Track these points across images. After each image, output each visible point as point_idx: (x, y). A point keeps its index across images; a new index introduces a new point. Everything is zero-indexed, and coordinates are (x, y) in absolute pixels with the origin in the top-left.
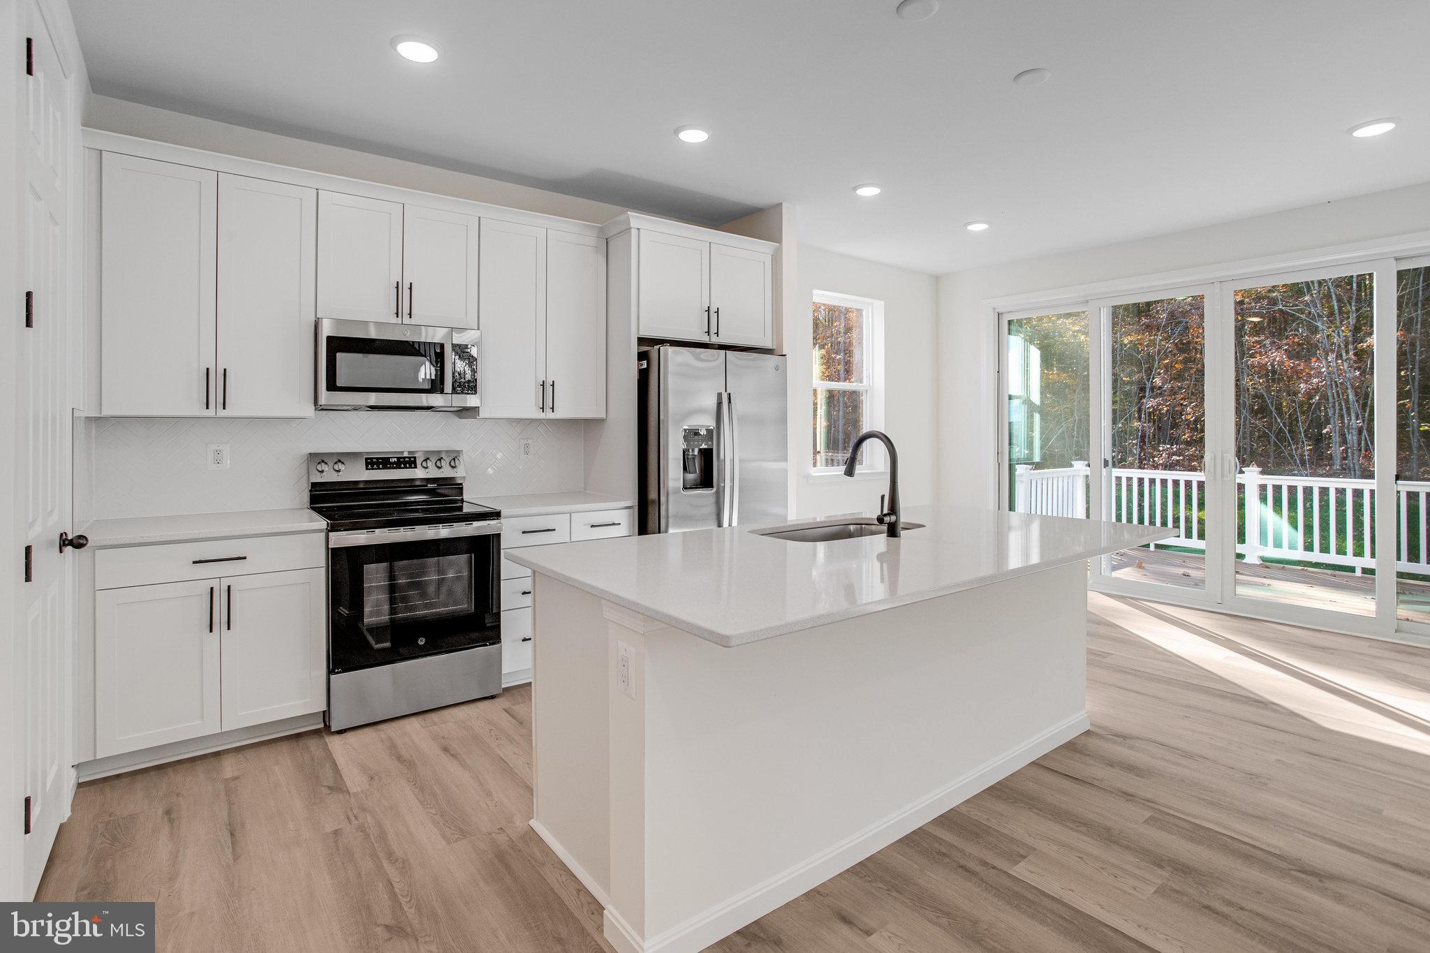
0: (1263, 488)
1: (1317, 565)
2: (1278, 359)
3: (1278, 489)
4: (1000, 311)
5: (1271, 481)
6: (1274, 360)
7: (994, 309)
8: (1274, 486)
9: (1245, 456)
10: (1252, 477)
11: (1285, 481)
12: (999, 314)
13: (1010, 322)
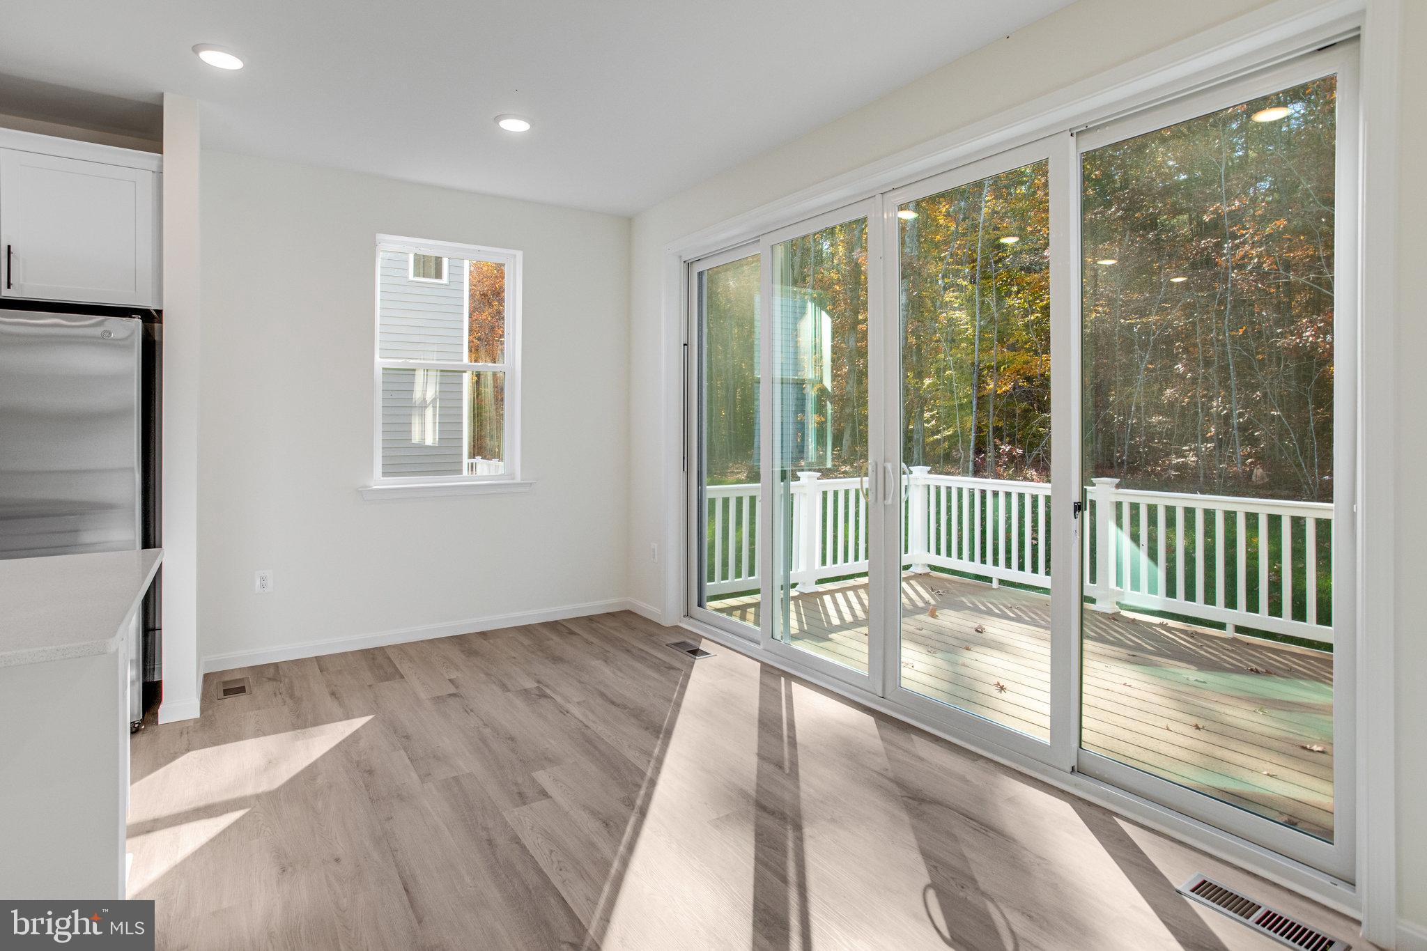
2: (1311, 339)
3: (1135, 507)
4: (687, 259)
5: (1130, 496)
6: (1307, 340)
7: (679, 257)
10: (1105, 491)
11: (1145, 497)
12: (689, 265)
13: (700, 274)
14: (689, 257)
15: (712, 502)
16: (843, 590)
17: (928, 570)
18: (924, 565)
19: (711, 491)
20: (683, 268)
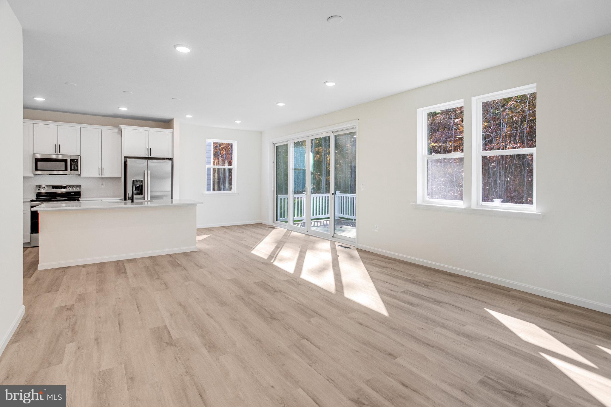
7: (272, 142)
12: (274, 144)
13: (277, 146)
14: (274, 143)
15: (281, 199)
16: (317, 222)
17: (340, 218)
18: (338, 217)
19: (279, 196)
20: (272, 146)
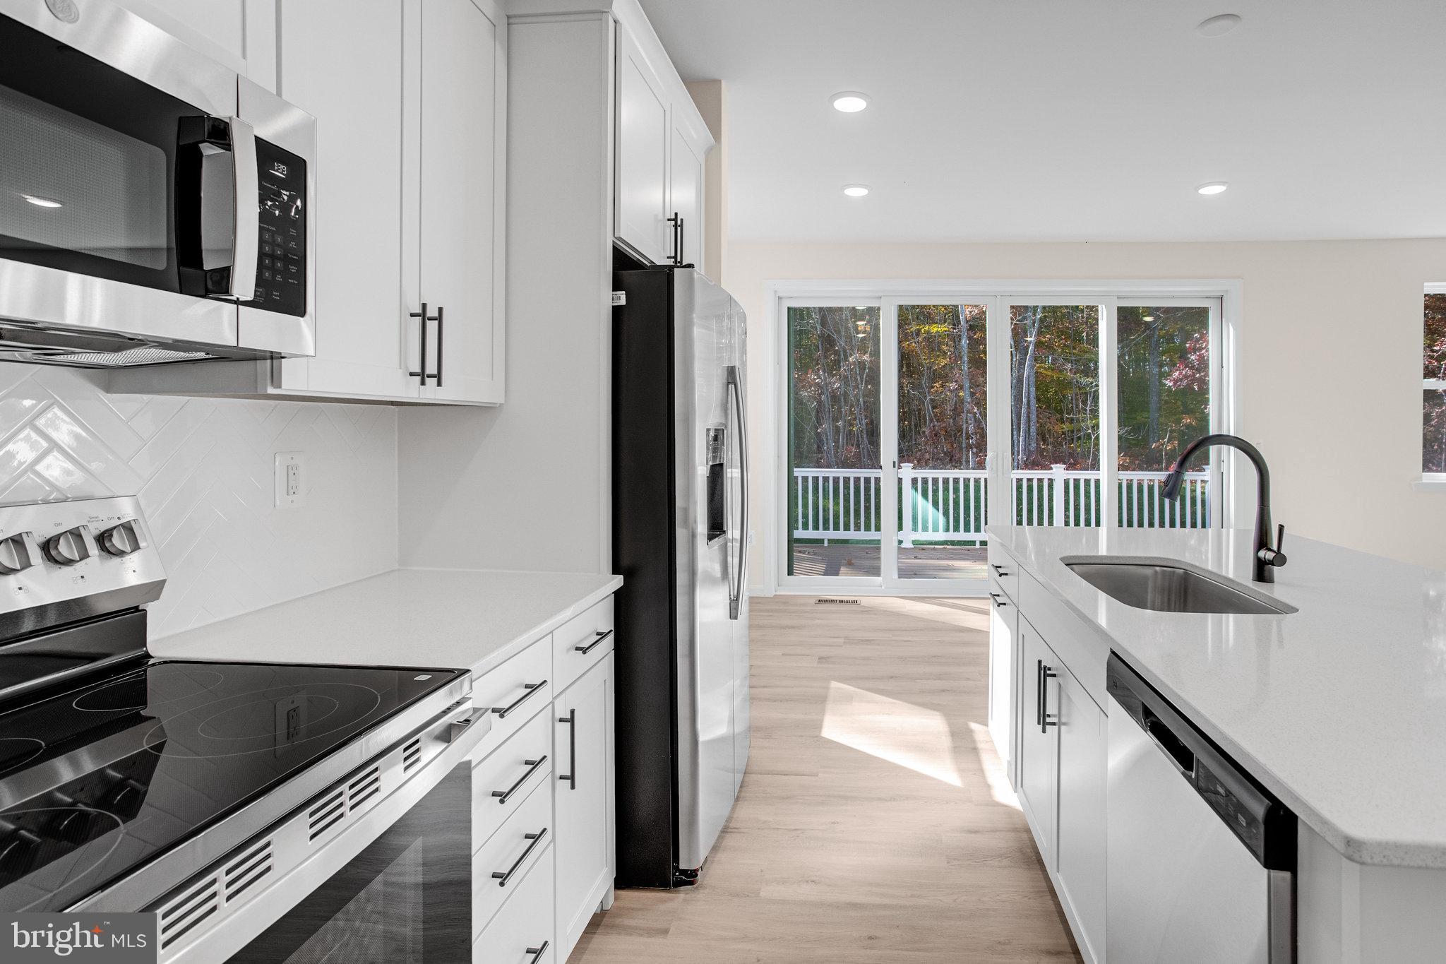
0: (914, 481)
1: (953, 543)
3: (925, 481)
4: (781, 295)
5: (921, 474)
7: (776, 292)
8: (933, 479)
9: (905, 455)
10: (908, 471)
11: (930, 474)
12: (780, 299)
13: (789, 309)
14: (785, 293)
